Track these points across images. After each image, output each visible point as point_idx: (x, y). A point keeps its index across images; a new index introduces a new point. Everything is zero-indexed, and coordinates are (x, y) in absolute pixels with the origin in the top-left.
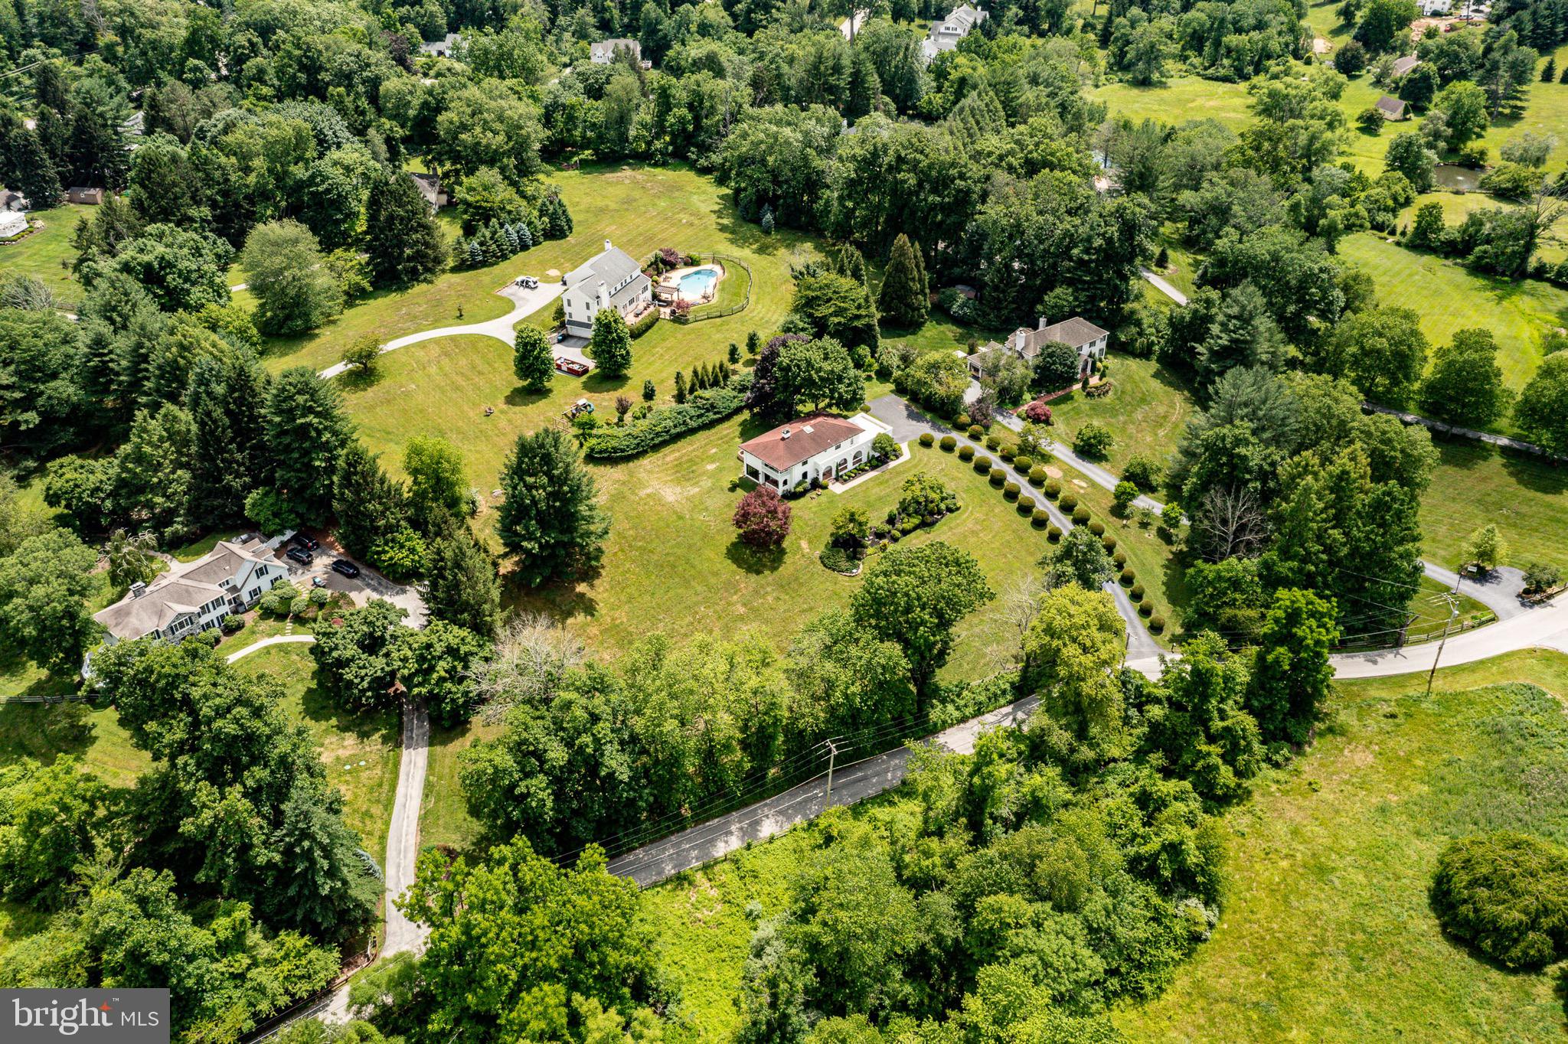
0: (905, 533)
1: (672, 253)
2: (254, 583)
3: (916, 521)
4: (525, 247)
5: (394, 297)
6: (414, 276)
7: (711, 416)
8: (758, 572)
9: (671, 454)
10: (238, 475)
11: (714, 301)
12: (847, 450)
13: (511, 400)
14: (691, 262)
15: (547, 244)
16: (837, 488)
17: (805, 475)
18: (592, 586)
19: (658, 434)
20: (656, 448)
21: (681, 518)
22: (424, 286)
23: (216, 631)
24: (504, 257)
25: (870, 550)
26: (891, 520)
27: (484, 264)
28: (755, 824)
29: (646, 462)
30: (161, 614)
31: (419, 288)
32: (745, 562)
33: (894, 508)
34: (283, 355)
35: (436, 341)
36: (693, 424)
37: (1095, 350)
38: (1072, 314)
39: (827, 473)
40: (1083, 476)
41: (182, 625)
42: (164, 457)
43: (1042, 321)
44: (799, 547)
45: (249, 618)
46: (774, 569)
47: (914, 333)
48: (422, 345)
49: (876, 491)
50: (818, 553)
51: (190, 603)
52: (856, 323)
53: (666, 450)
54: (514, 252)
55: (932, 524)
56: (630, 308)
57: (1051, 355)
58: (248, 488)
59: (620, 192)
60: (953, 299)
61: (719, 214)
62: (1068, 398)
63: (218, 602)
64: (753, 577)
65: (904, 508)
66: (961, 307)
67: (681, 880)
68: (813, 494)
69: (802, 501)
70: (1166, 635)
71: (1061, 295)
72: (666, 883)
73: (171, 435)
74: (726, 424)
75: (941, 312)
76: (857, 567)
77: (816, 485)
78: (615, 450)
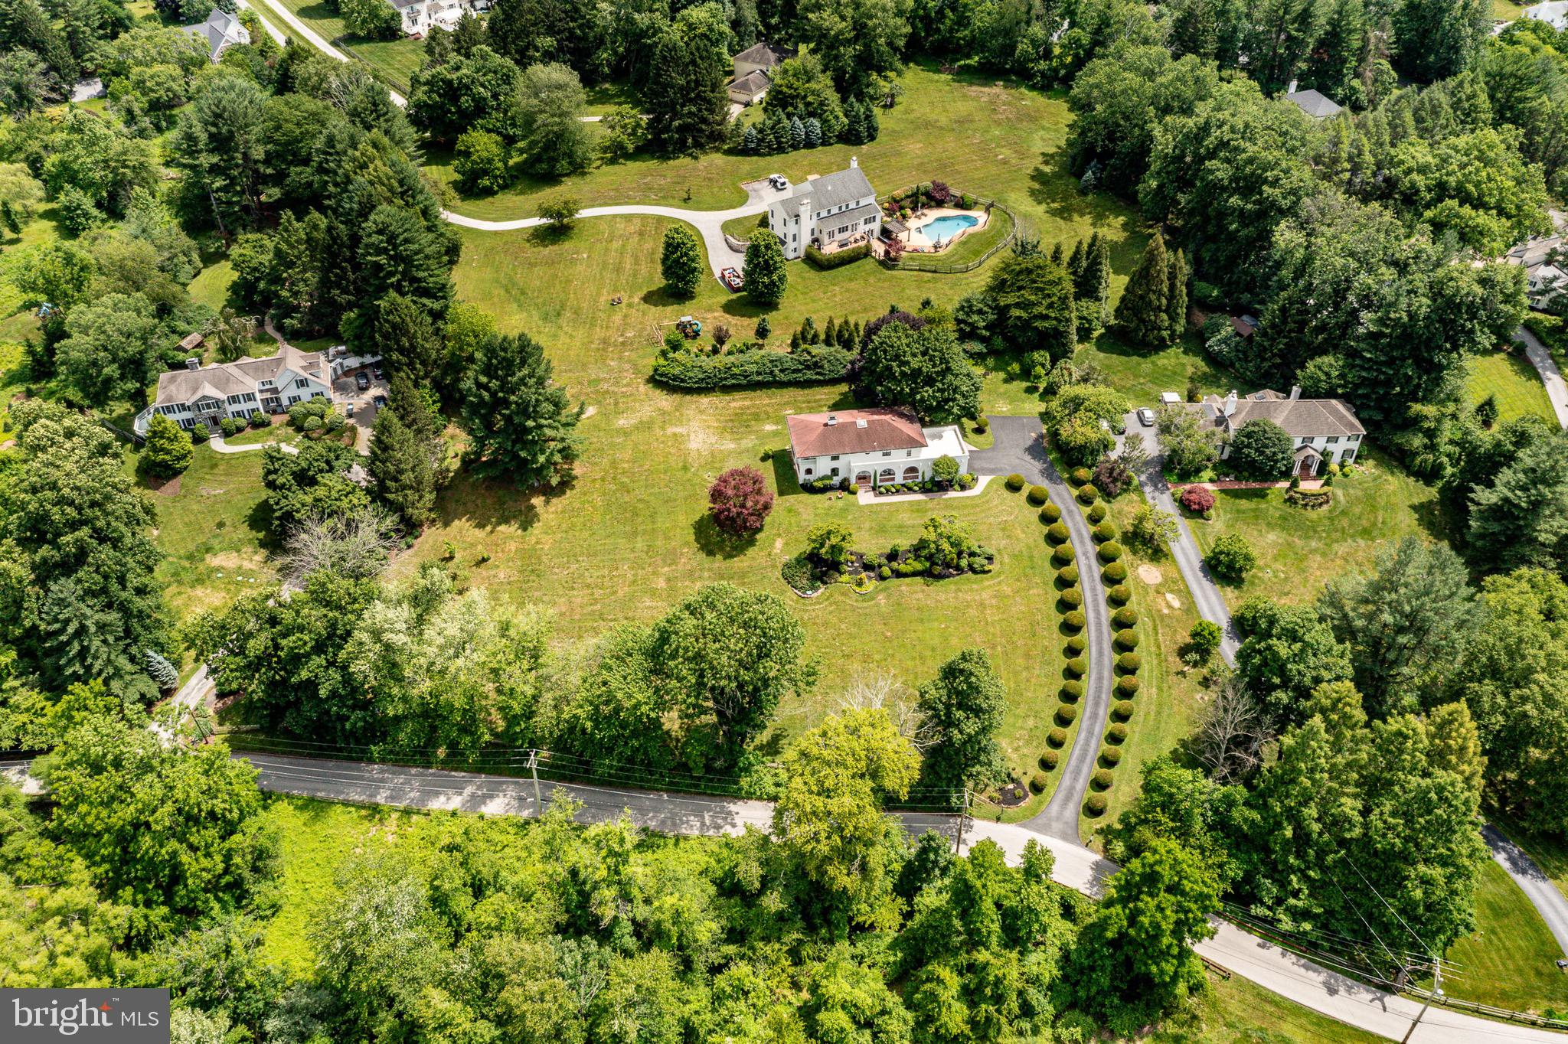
0: (898, 574)
1: (943, 188)
2: (293, 391)
3: (918, 566)
4: (810, 145)
5: (653, 164)
6: (681, 148)
7: (810, 375)
8: (710, 553)
9: (739, 402)
10: (345, 291)
11: (942, 252)
12: (899, 460)
13: (649, 298)
14: (961, 204)
15: (839, 147)
16: (865, 497)
17: (835, 472)
18: (547, 502)
19: (734, 376)
20: (727, 389)
21: (685, 468)
22: (687, 160)
23: (241, 422)
24: (781, 150)
25: (845, 578)
26: (893, 556)
27: (756, 152)
28: (484, 799)
29: (704, 400)
30: (195, 390)
31: (683, 161)
32: (707, 537)
33: (904, 543)
34: (522, 193)
35: (644, 217)
36: (783, 377)
37: (1337, 449)
38: (1331, 394)
39: (863, 478)
40: (1186, 594)
41: (208, 406)
42: (299, 258)
43: (1296, 390)
44: (772, 545)
45: (277, 420)
46: (728, 556)
47: (1144, 356)
48: (628, 218)
49: (905, 518)
50: (786, 558)
51: (223, 390)
52: (1038, 324)
53: (737, 395)
54: (795, 147)
55: (939, 577)
56: (839, 237)
57: (1249, 435)
58: (350, 306)
59: (962, 108)
60: (1216, 328)
61: (1047, 158)
62: (1261, 495)
63: (250, 397)
64: (702, 556)
65: (918, 549)
66: (1220, 342)
67: (374, 811)
68: (839, 494)
69: (819, 497)
70: (1101, 822)
71: (1327, 365)
72: (363, 807)
73: (309, 240)
74: (827, 390)
75: (1195, 340)
76: (814, 589)
77: (844, 486)
78: (675, 378)
